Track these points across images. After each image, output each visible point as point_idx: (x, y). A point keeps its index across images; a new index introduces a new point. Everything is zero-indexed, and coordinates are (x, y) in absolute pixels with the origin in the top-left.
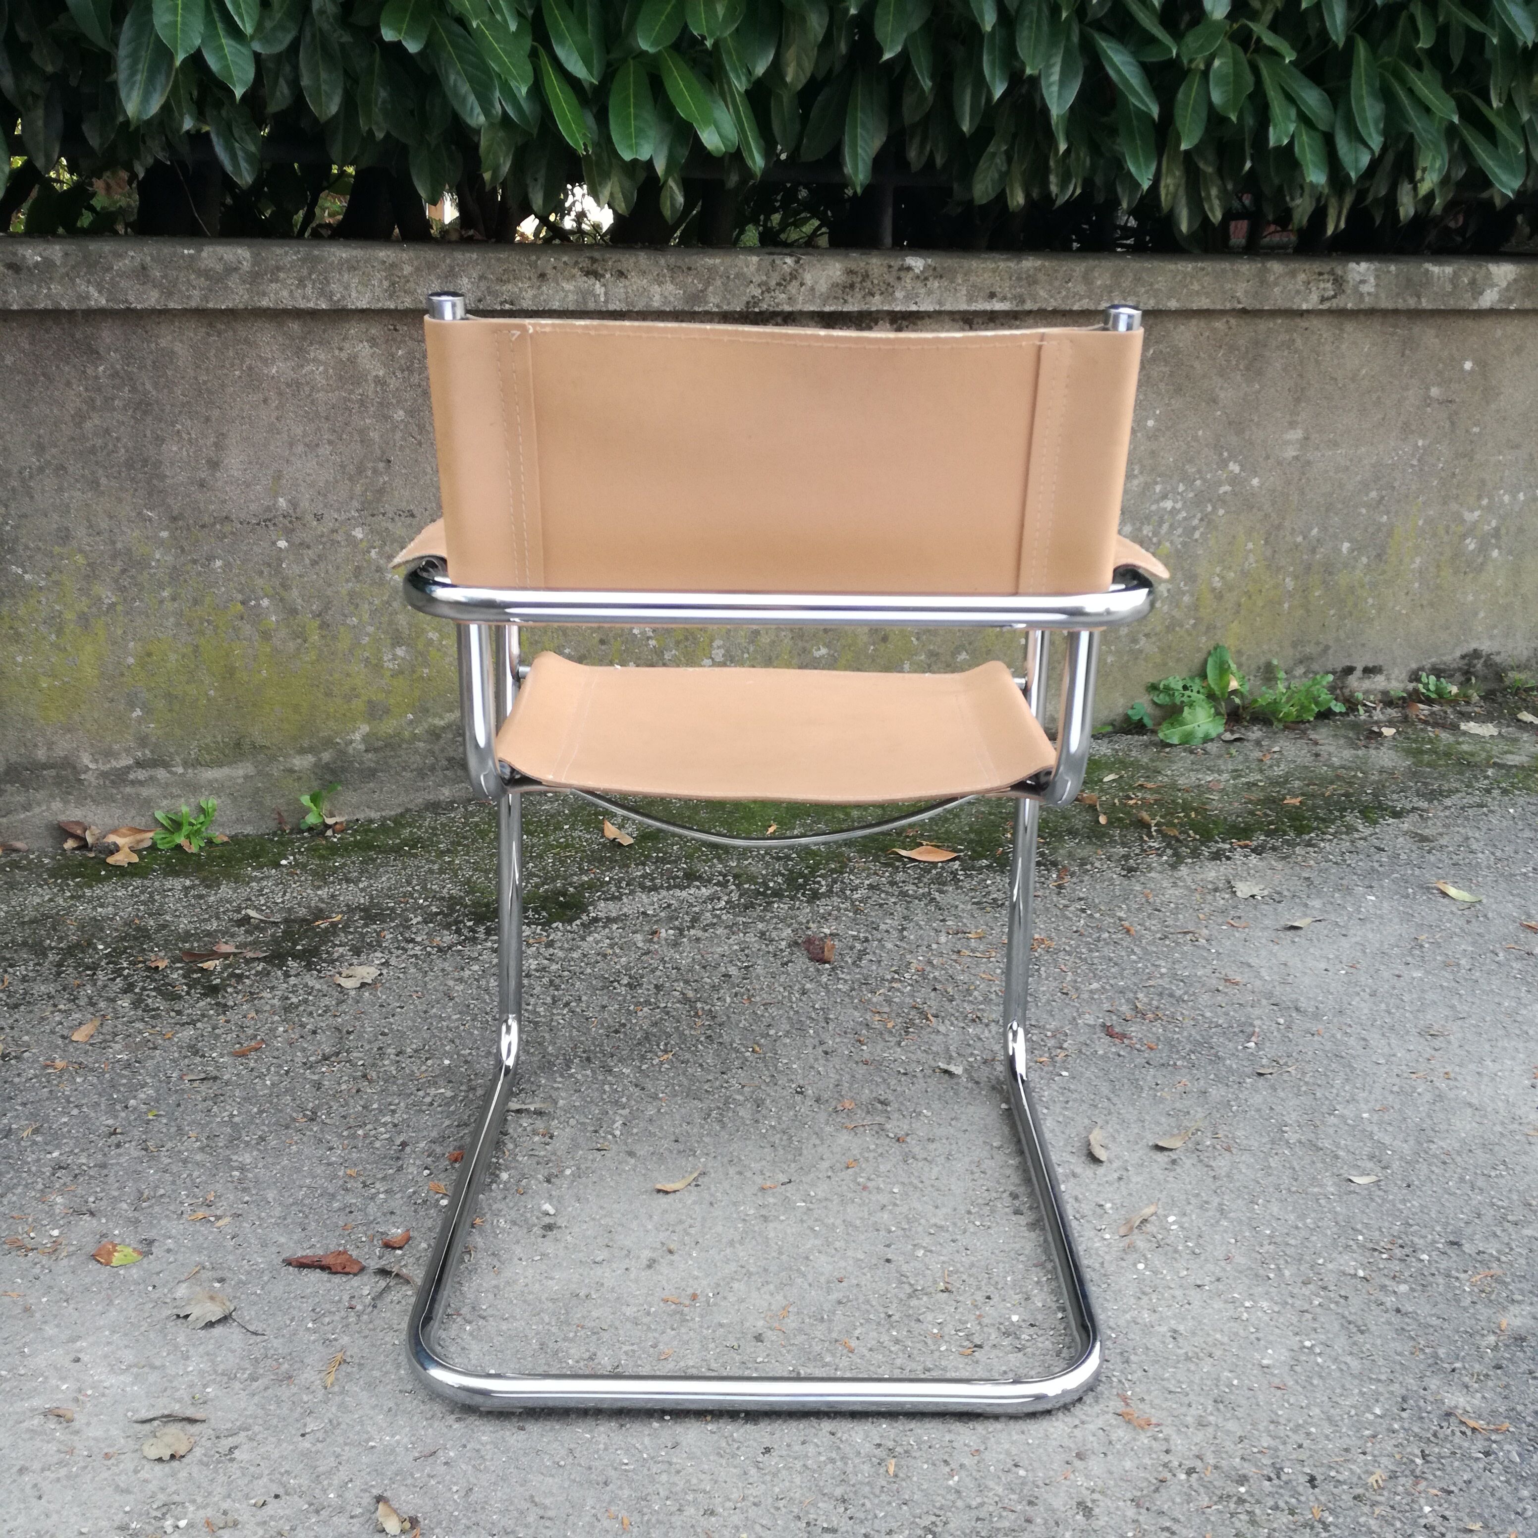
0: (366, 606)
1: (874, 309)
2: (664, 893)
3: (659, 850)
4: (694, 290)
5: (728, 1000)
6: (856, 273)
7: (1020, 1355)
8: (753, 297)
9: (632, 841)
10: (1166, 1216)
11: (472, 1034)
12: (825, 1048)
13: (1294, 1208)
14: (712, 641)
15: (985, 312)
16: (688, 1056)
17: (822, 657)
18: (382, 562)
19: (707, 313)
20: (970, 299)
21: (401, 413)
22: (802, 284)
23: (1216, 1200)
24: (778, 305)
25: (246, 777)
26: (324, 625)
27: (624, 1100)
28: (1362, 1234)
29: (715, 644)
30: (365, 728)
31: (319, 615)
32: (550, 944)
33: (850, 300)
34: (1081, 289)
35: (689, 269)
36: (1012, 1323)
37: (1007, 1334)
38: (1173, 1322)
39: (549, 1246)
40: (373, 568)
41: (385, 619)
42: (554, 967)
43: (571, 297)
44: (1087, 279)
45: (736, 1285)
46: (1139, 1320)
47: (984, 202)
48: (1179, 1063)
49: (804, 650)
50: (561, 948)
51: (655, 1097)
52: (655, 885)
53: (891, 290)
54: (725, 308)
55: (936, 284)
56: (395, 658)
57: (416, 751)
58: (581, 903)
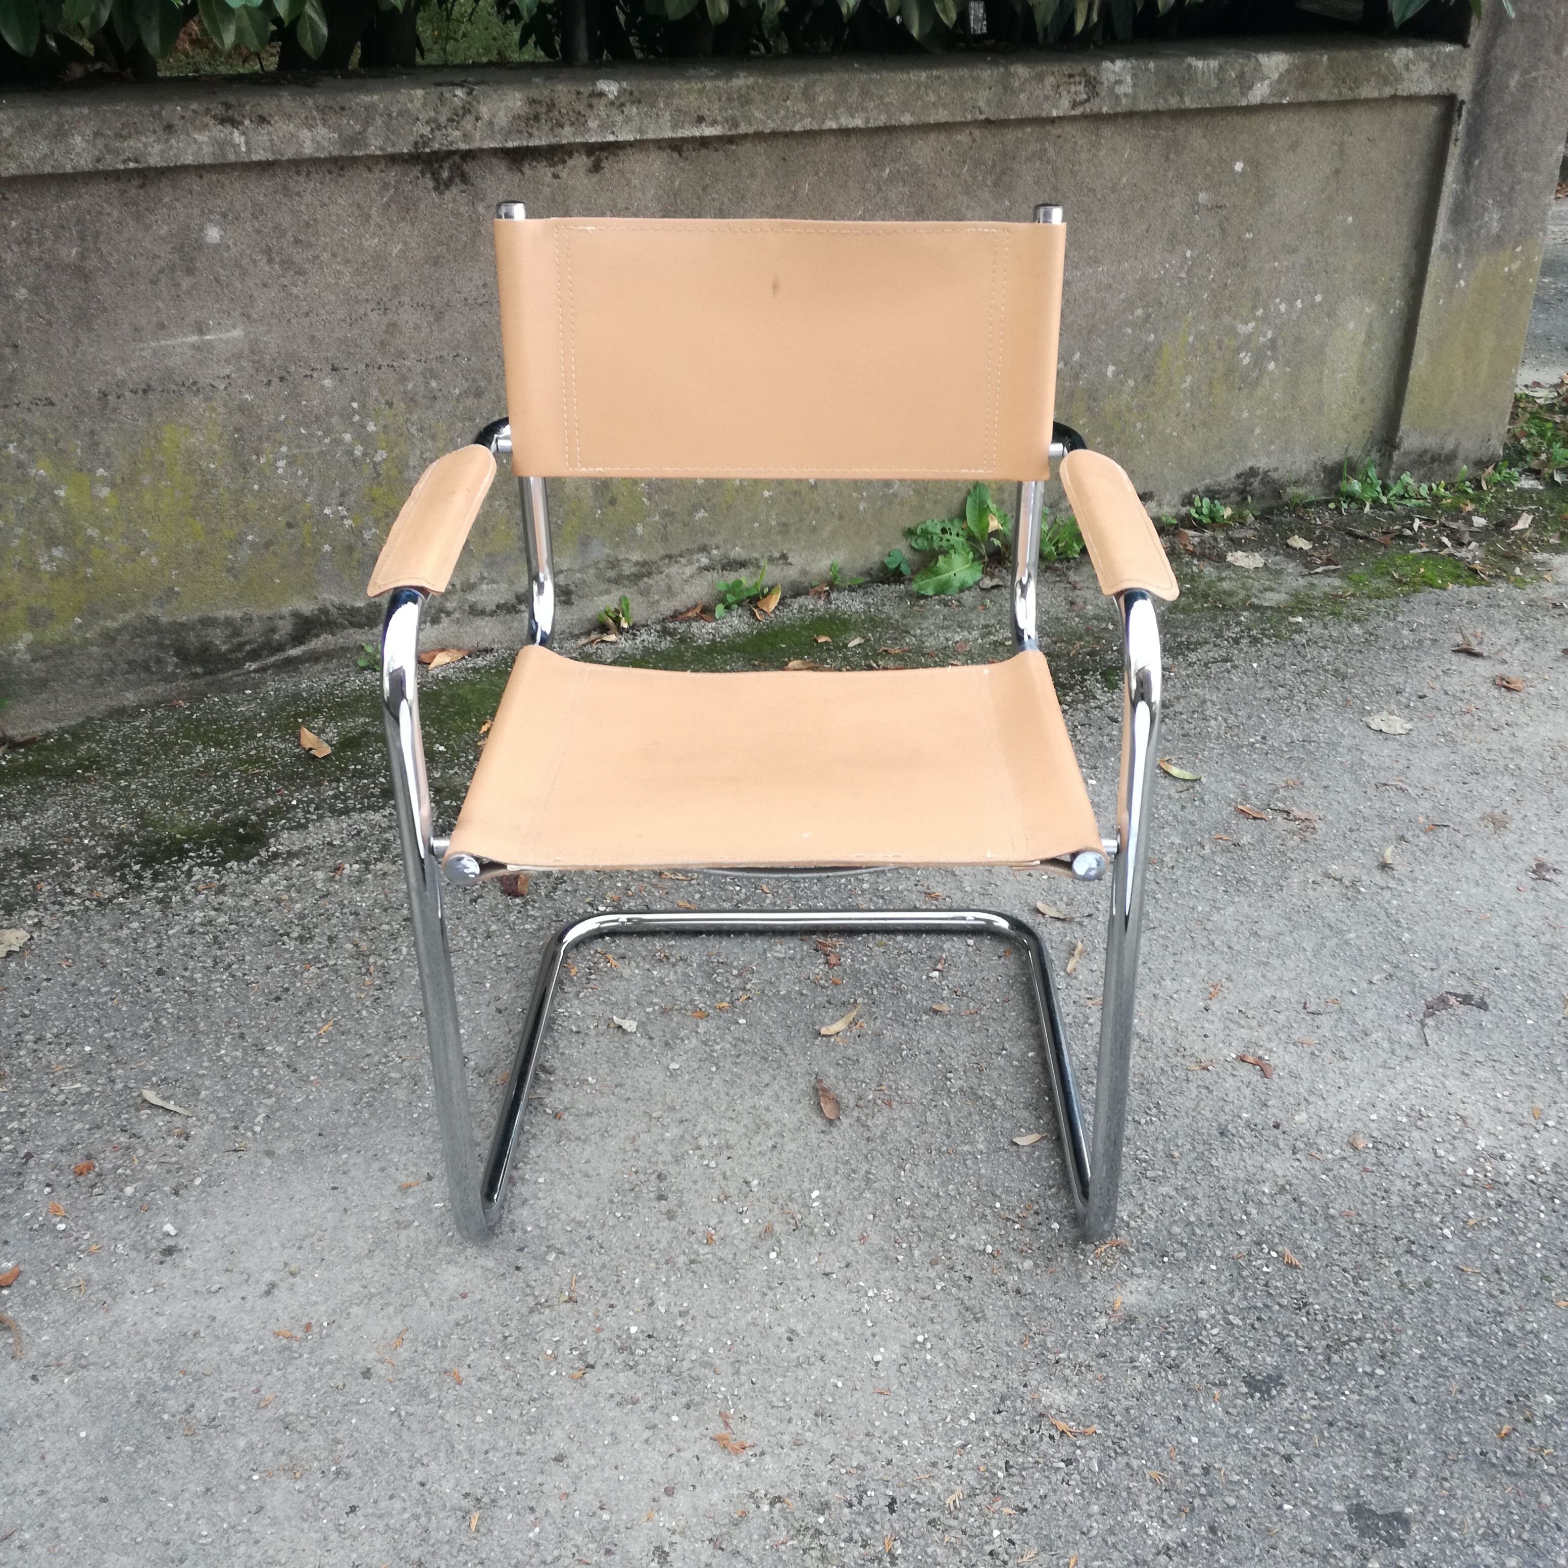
0: (11, 506)
1: (564, 142)
2: (355, 816)
3: (358, 761)
4: (350, 132)
5: (404, 950)
6: (540, 102)
7: (631, 1373)
8: (422, 136)
9: (328, 750)
10: (811, 1191)
11: (120, 1010)
13: (941, 1171)
15: (694, 139)
16: (350, 1024)
18: (24, 457)
19: (369, 157)
20: (675, 126)
21: (23, 291)
22: (477, 119)
23: (865, 1167)
24: (451, 143)
27: (271, 1086)
28: (1000, 1200)
30: (29, 637)
32: (221, 890)
33: (536, 133)
34: (802, 107)
35: (343, 109)
36: (629, 1336)
37: (622, 1349)
38: (792, 1320)
39: (165, 1275)
40: (14, 464)
41: (35, 519)
42: (222, 919)
43: (206, 149)
44: (808, 96)
45: (354, 1310)
46: (760, 1322)
47: (679, 16)
48: (860, 1000)
50: (233, 895)
51: (305, 1080)
52: (346, 807)
53: (582, 120)
54: (390, 150)
55: (635, 110)
56: (52, 559)
57: (90, 656)
58: (262, 835)
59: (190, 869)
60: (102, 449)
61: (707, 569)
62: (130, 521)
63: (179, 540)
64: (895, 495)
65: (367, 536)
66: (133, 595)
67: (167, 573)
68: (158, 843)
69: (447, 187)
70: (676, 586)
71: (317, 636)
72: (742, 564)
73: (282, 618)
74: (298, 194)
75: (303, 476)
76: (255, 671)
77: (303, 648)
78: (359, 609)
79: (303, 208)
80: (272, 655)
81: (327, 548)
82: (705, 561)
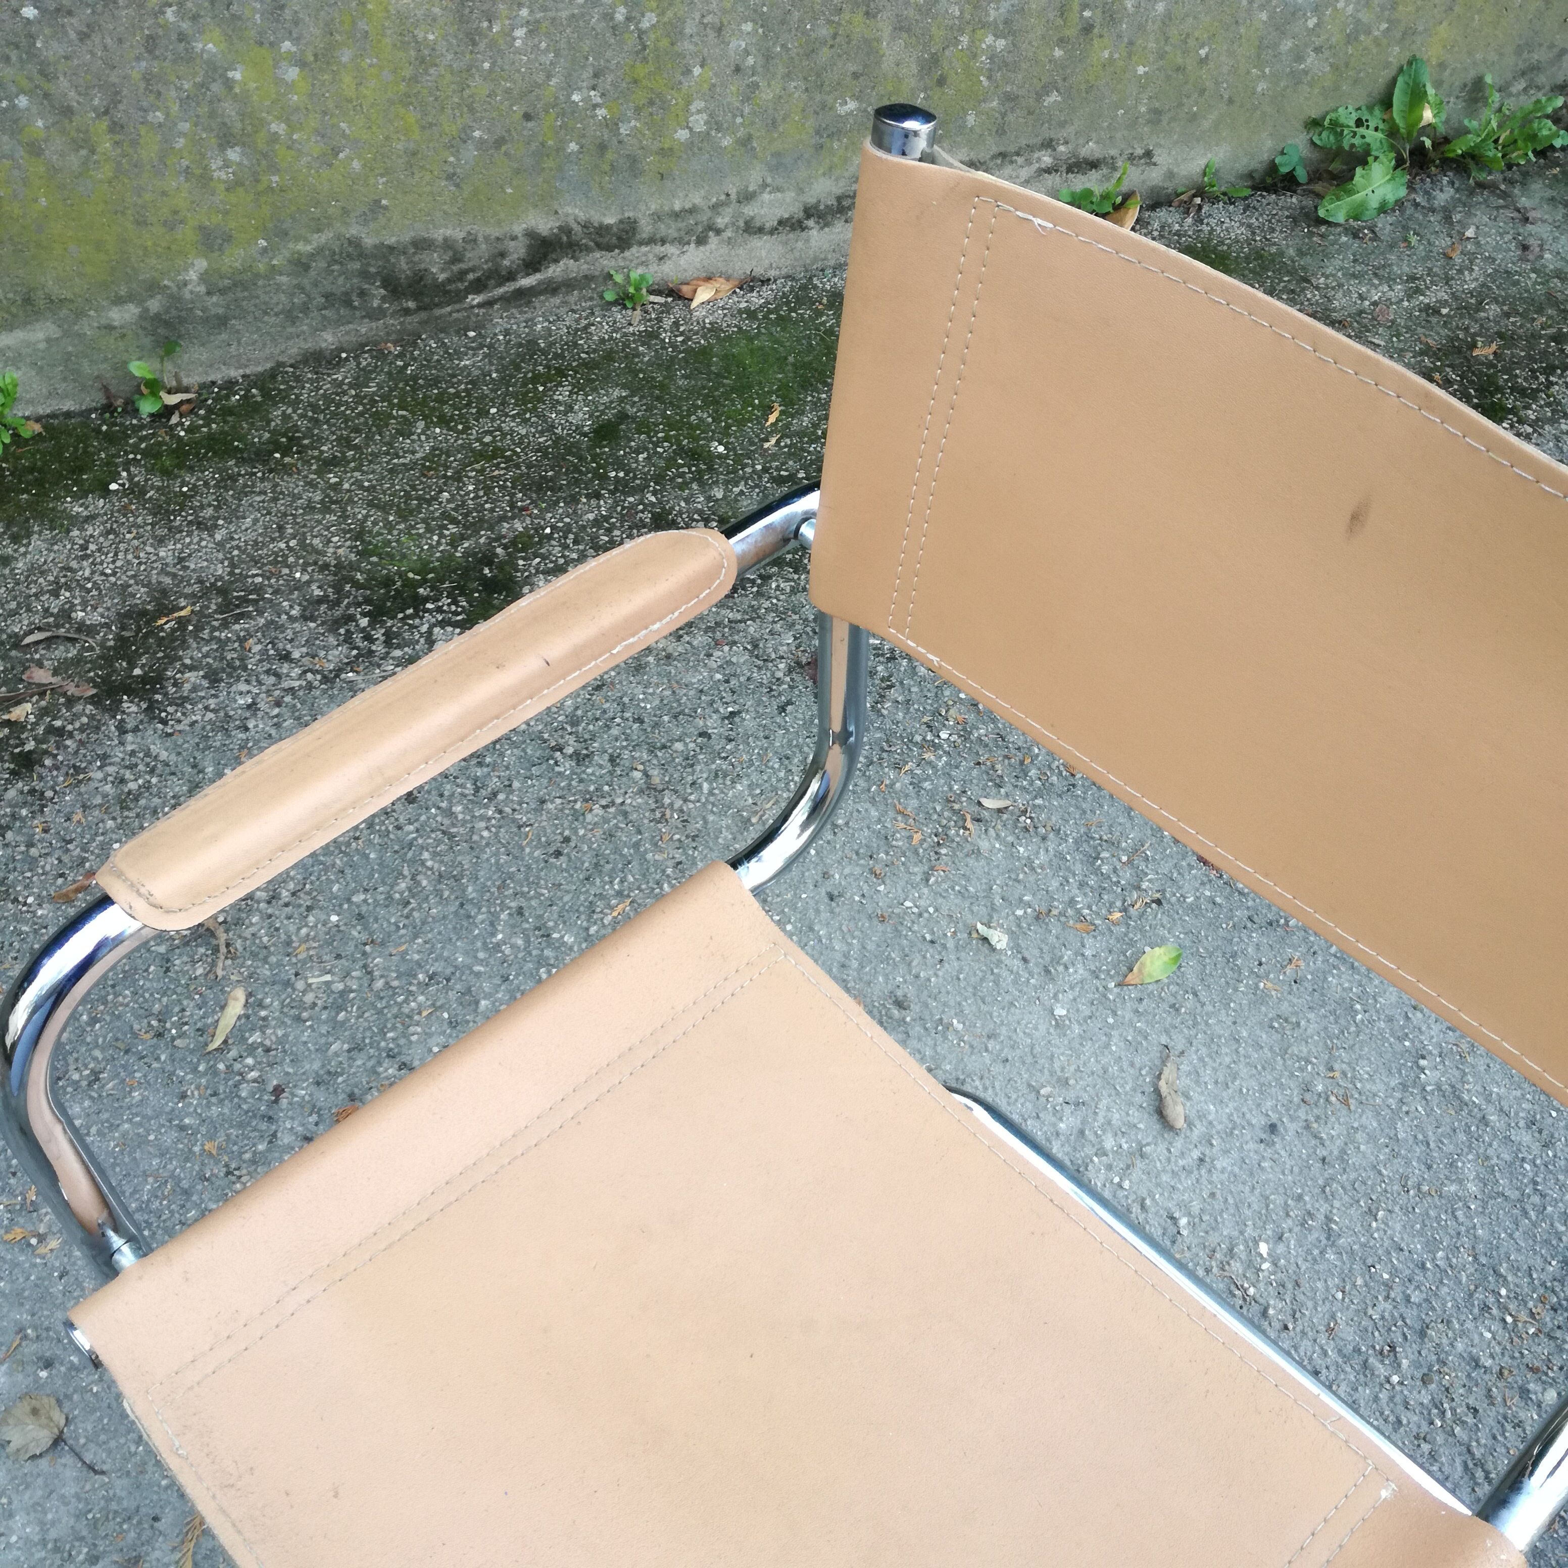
0: (173, 93)
3: (619, 465)
5: (706, 786)
10: (1257, 1243)
11: (367, 857)
12: (828, 886)
13: (1423, 1227)
14: (689, 103)
17: (851, 113)
18: (185, 25)
23: (1324, 1208)
25: (48, 340)
26: (116, 127)
28: (1506, 1284)
29: (693, 108)
30: (202, 264)
31: (106, 112)
40: (174, 37)
41: (203, 110)
49: (823, 106)
56: (227, 164)
57: (278, 288)
58: (512, 579)
59: (430, 632)
60: (288, 14)
61: (1048, 171)
62: (325, 113)
63: (387, 138)
64: (1306, 72)
65: (624, 130)
66: (330, 211)
67: (372, 181)
68: (387, 582)
71: (556, 261)
72: (1094, 165)
73: (514, 238)
75: (547, 50)
76: (480, 306)
77: (538, 276)
78: (608, 228)
80: (500, 285)
81: (573, 147)
82: (1047, 161)
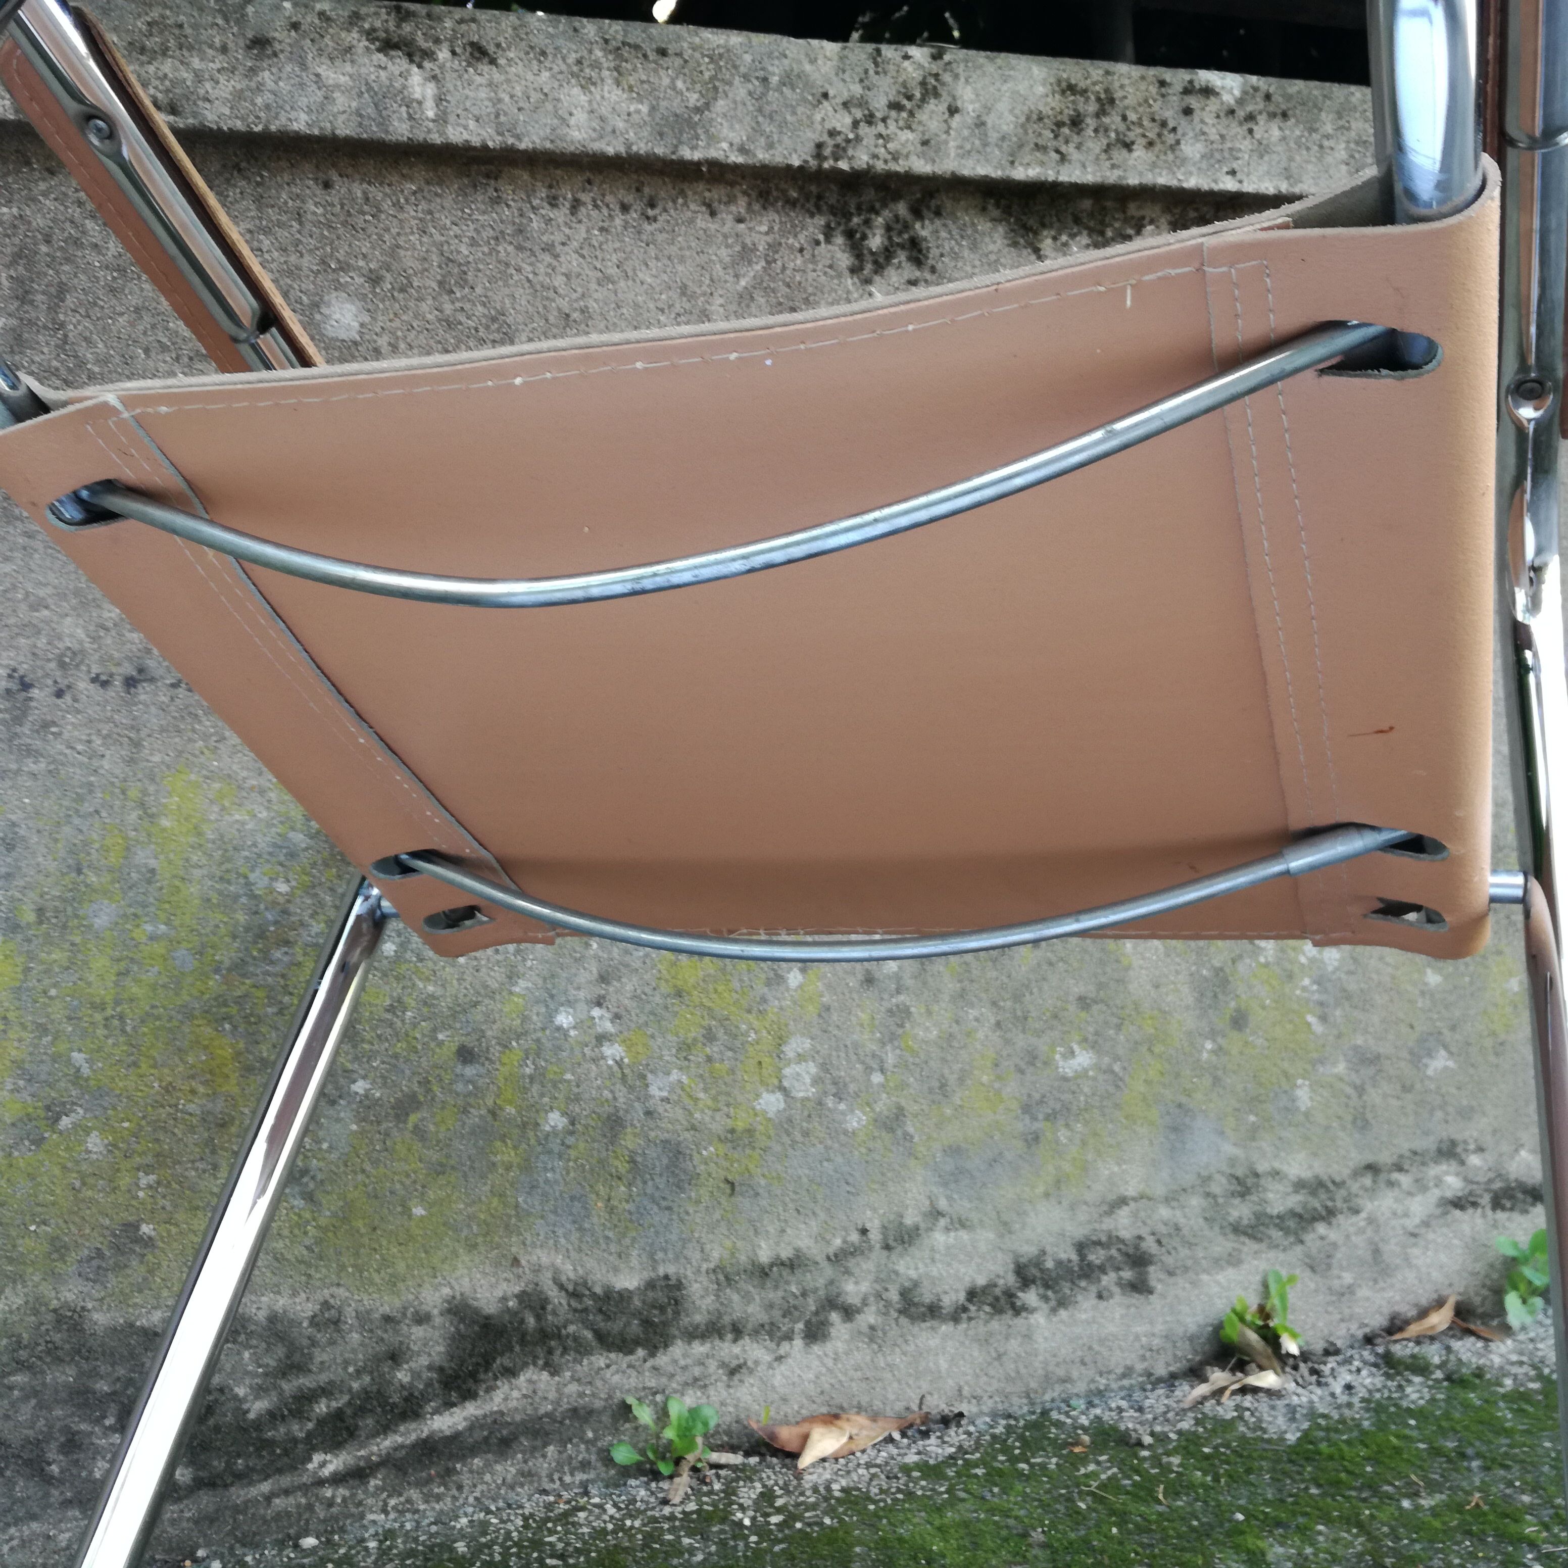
1: (1132, 181)
4: (676, 105)
6: (1083, 94)
8: (832, 133)
14: (781, 1040)
17: (1082, 1074)
19: (714, 167)
22: (953, 110)
24: (895, 157)
29: (791, 1049)
33: (1074, 155)
35: (663, 52)
49: (1032, 1057)
53: (1170, 138)
54: (762, 156)
55: (1276, 133)
61: (1459, 1203)
62: (43, 1030)
63: (169, 1089)
65: (657, 1089)
66: (25, 1245)
67: (125, 1181)
69: (879, 268)
70: (1391, 1249)
71: (511, 1373)
73: (422, 1319)
74: (548, 248)
76: (337, 1479)
77: (471, 1409)
78: (624, 1296)
79: (559, 281)
80: (385, 1429)
81: (555, 1120)
82: (1453, 1184)
